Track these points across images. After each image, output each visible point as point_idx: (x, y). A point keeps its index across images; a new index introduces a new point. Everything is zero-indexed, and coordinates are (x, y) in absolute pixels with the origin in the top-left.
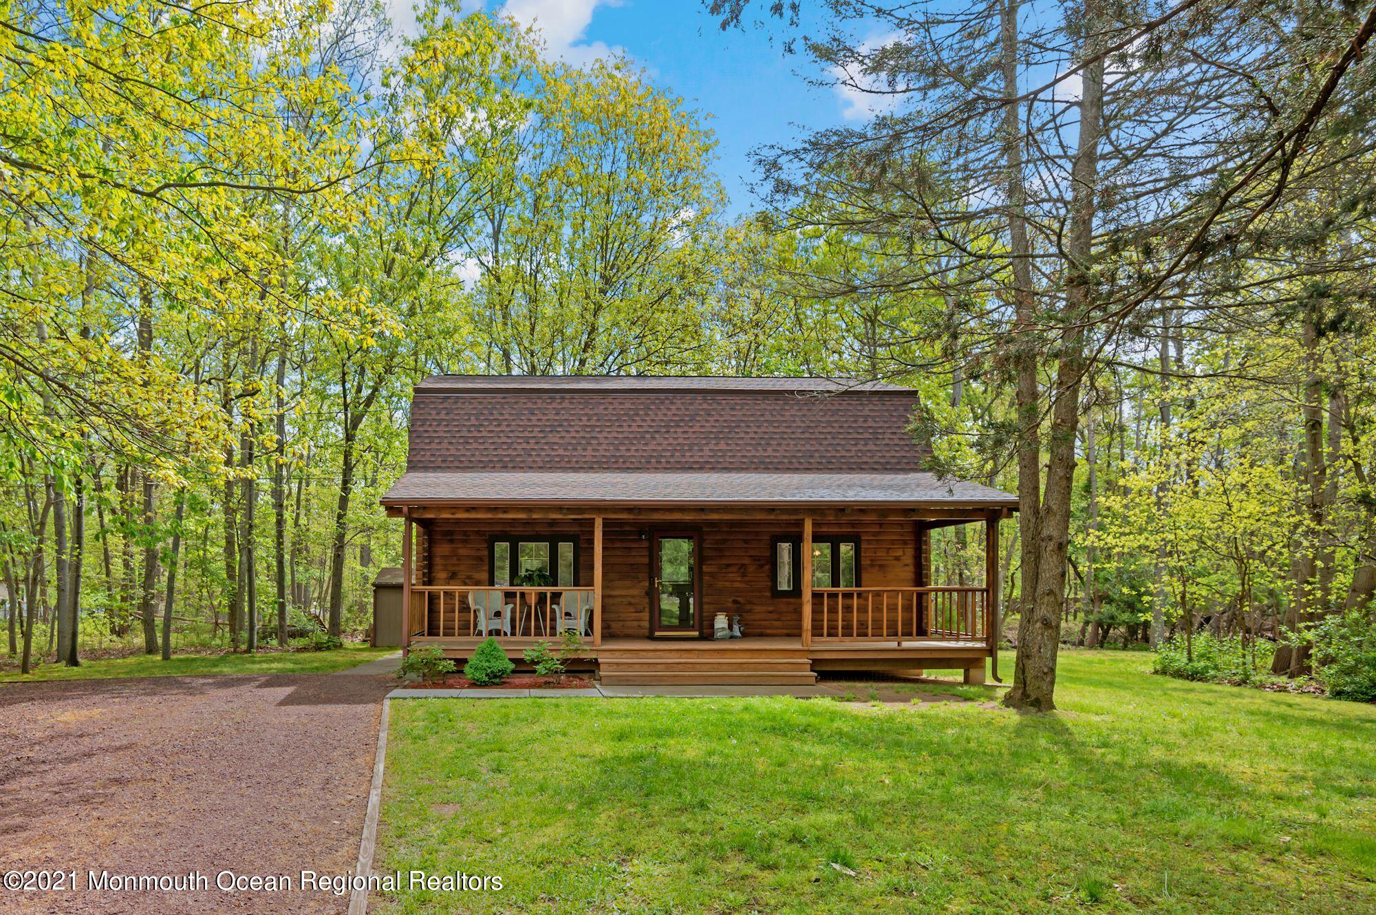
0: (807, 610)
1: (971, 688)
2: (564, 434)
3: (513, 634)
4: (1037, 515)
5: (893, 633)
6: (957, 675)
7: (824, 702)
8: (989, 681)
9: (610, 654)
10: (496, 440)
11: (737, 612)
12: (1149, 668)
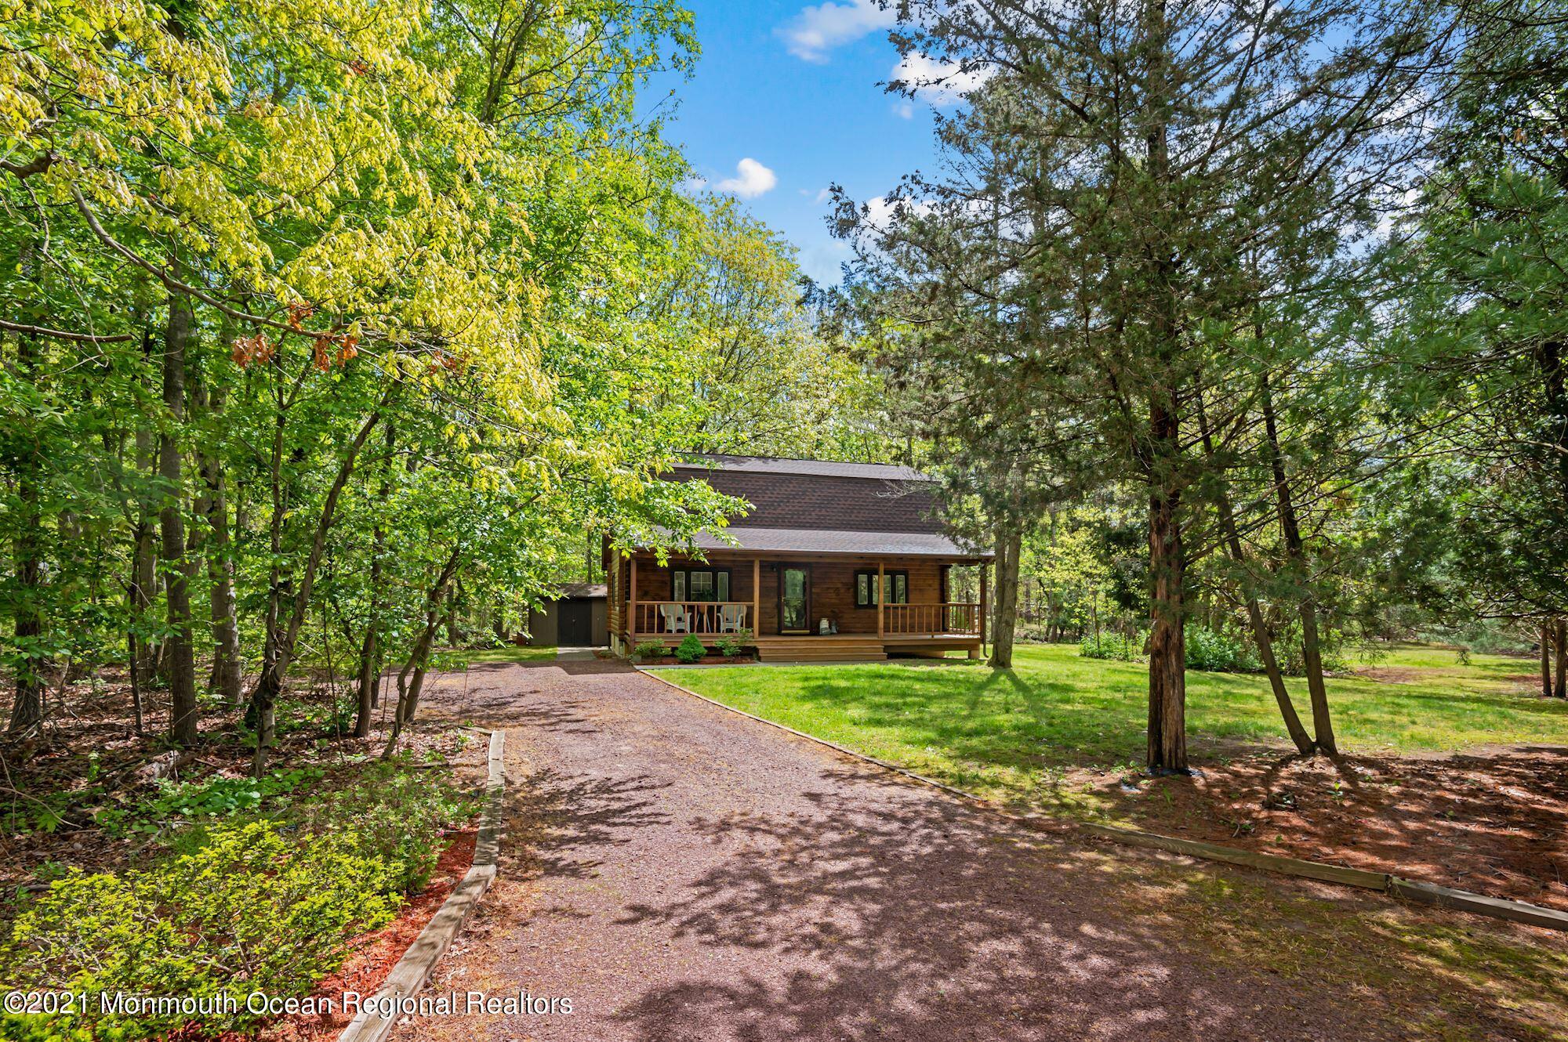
0: (881, 617)
1: (972, 659)
3: (692, 630)
4: (1003, 568)
5: (929, 630)
6: (963, 655)
7: (895, 667)
8: (982, 657)
9: (763, 644)
11: (833, 618)
12: (1078, 654)
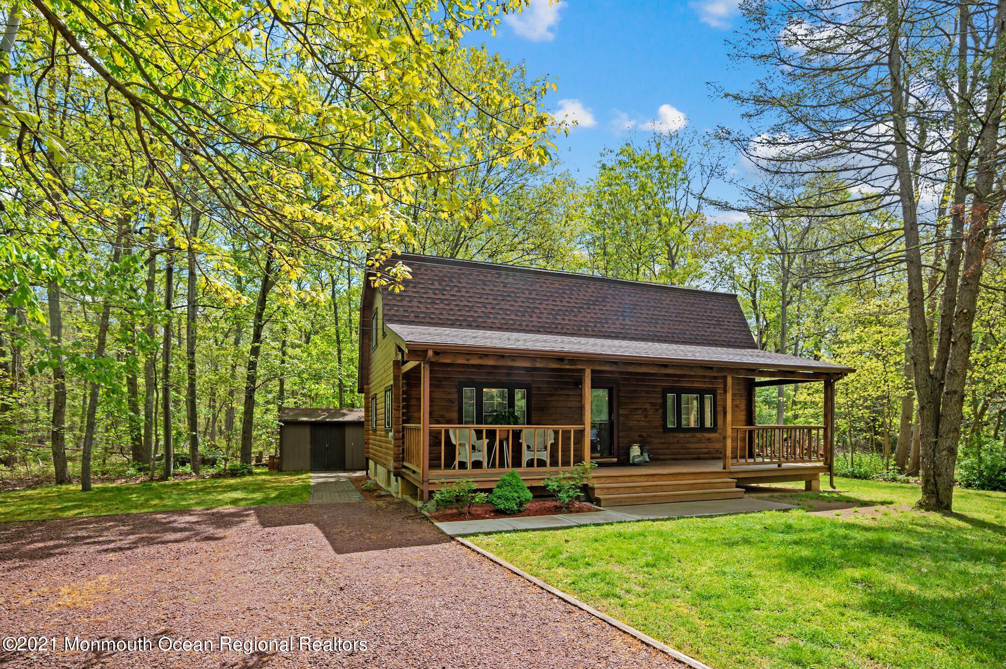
0: (729, 443)
2: (513, 303)
9: (597, 480)
10: (459, 303)
